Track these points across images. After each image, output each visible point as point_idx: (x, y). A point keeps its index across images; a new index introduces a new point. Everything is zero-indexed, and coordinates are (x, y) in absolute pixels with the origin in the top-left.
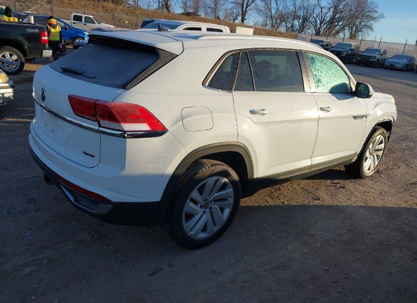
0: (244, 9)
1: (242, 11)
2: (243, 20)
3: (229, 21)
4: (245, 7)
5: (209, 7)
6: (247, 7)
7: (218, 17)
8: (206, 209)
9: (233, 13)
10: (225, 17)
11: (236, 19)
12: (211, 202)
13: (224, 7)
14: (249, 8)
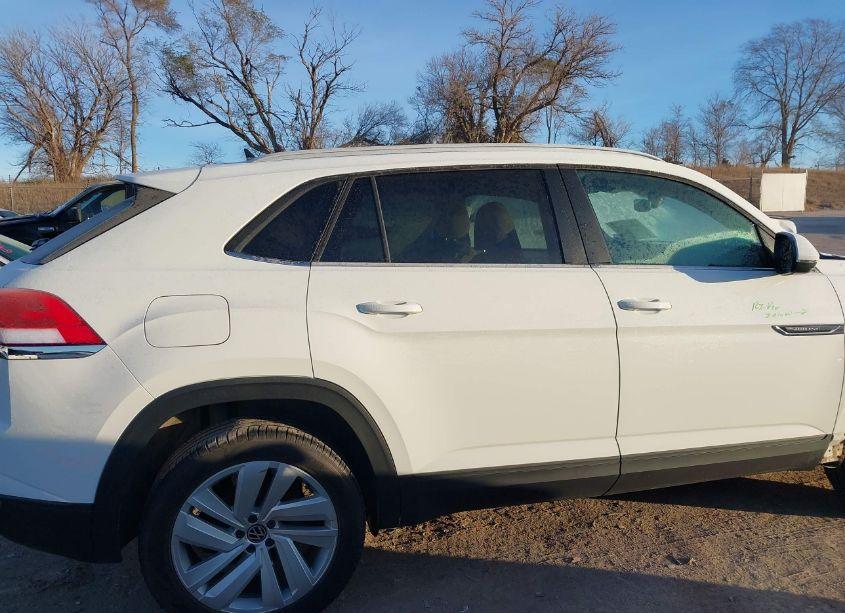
0: (788, 137)
1: (784, 141)
2: (786, 159)
3: (751, 166)
4: (789, 131)
5: (704, 145)
6: (794, 131)
7: (725, 162)
8: (256, 541)
9: (760, 149)
10: (742, 158)
11: (767, 161)
12: (271, 524)
13: (739, 139)
14: (799, 134)
